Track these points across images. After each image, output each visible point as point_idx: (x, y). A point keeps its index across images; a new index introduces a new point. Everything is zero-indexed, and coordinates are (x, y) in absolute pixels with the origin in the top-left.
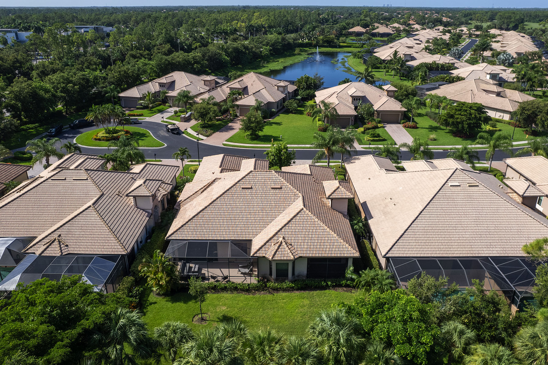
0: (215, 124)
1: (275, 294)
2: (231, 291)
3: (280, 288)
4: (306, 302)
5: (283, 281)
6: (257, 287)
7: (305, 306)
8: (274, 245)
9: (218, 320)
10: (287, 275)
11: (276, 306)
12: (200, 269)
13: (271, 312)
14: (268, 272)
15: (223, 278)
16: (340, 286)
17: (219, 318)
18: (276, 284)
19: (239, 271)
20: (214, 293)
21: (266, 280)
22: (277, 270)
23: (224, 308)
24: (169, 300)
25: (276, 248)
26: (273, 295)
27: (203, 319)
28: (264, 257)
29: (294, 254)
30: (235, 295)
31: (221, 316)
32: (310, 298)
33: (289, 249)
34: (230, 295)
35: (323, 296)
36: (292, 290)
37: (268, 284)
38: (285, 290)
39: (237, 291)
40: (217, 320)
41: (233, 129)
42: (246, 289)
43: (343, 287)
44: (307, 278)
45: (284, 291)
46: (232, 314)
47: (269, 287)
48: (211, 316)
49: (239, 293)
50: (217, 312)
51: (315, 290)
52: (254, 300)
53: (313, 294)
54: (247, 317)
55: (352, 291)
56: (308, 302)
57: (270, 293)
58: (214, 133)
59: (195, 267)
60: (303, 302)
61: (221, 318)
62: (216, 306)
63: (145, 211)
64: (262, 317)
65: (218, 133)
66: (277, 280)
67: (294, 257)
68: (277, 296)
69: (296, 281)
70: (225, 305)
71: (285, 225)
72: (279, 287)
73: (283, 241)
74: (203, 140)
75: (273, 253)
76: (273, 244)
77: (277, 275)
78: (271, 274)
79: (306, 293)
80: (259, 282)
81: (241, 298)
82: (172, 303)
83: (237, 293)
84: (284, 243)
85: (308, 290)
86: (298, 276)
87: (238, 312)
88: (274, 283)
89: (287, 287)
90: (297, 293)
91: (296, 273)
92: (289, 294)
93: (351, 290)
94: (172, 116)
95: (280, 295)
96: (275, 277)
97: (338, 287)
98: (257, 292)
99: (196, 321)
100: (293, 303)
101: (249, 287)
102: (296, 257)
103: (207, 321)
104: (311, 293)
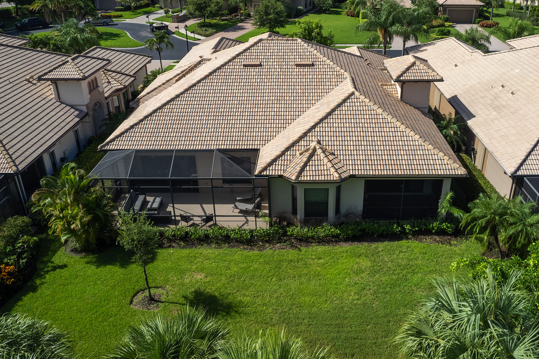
0: (219, 24)
1: (303, 249)
2: (217, 243)
3: (313, 237)
4: (365, 263)
5: (319, 224)
6: (268, 235)
7: (363, 271)
8: (301, 154)
9: (184, 302)
10: (326, 214)
11: (305, 272)
12: (162, 205)
13: (294, 285)
14: (290, 208)
15: (203, 220)
16: (428, 232)
17: (185, 298)
18: (306, 230)
19: (236, 207)
20: (184, 247)
21: (285, 223)
22: (307, 204)
23: (199, 277)
24: (94, 260)
25: (305, 159)
26: (299, 249)
27: (152, 300)
28: (281, 176)
29: (340, 171)
30: (225, 250)
31: (191, 293)
32: (373, 255)
33: (330, 161)
34: (214, 250)
35: (397, 252)
36: (336, 242)
37: (290, 230)
38: (321, 241)
39: (229, 243)
40: (182, 300)
41: (244, 29)
42: (246, 240)
43: (432, 234)
44: (364, 218)
45: (319, 242)
46: (214, 288)
47: (291, 236)
48: (170, 293)
49: (233, 247)
50: (183, 285)
51: (381, 241)
52: (262, 260)
53: (376, 248)
54: (244, 295)
55: (452, 242)
56: (369, 264)
57: (293, 246)
58: (216, 32)
59: (154, 201)
60: (357, 263)
61: (191, 297)
62: (182, 273)
63: (74, 108)
64: (275, 295)
65: (223, 33)
66: (305, 222)
67: (340, 176)
68: (306, 251)
69: (343, 223)
70: (202, 270)
71: (321, 121)
72: (310, 234)
73: (317, 147)
74: (200, 40)
75: (298, 169)
76: (298, 153)
77: (307, 213)
78: (295, 212)
79: (363, 247)
80: (271, 225)
81: (236, 257)
82: (98, 267)
83: (229, 247)
84: (319, 151)
85: (366, 241)
86: (346, 216)
87: (228, 283)
88: (301, 227)
89: (326, 236)
90: (346, 247)
91: (343, 210)
92: (331, 248)
93: (450, 240)
94: (162, 17)
95: (313, 251)
96: (303, 217)
97: (424, 235)
98: (267, 245)
99: (139, 303)
100: (339, 266)
101: (252, 236)
102: (344, 176)
103: (160, 304)
104: (374, 245)
